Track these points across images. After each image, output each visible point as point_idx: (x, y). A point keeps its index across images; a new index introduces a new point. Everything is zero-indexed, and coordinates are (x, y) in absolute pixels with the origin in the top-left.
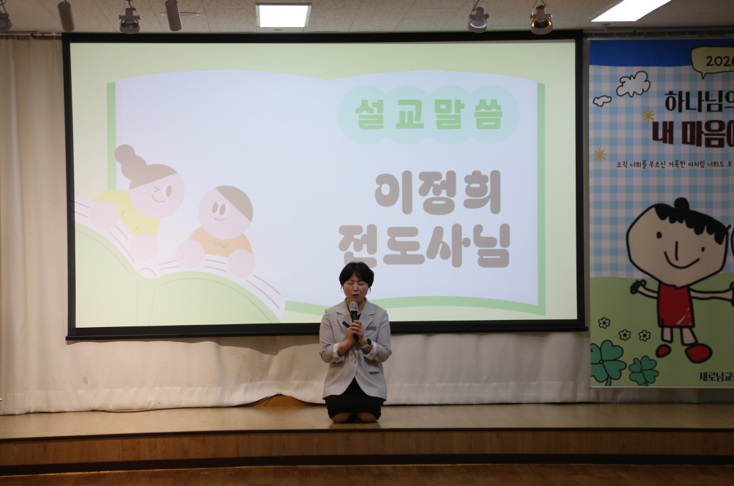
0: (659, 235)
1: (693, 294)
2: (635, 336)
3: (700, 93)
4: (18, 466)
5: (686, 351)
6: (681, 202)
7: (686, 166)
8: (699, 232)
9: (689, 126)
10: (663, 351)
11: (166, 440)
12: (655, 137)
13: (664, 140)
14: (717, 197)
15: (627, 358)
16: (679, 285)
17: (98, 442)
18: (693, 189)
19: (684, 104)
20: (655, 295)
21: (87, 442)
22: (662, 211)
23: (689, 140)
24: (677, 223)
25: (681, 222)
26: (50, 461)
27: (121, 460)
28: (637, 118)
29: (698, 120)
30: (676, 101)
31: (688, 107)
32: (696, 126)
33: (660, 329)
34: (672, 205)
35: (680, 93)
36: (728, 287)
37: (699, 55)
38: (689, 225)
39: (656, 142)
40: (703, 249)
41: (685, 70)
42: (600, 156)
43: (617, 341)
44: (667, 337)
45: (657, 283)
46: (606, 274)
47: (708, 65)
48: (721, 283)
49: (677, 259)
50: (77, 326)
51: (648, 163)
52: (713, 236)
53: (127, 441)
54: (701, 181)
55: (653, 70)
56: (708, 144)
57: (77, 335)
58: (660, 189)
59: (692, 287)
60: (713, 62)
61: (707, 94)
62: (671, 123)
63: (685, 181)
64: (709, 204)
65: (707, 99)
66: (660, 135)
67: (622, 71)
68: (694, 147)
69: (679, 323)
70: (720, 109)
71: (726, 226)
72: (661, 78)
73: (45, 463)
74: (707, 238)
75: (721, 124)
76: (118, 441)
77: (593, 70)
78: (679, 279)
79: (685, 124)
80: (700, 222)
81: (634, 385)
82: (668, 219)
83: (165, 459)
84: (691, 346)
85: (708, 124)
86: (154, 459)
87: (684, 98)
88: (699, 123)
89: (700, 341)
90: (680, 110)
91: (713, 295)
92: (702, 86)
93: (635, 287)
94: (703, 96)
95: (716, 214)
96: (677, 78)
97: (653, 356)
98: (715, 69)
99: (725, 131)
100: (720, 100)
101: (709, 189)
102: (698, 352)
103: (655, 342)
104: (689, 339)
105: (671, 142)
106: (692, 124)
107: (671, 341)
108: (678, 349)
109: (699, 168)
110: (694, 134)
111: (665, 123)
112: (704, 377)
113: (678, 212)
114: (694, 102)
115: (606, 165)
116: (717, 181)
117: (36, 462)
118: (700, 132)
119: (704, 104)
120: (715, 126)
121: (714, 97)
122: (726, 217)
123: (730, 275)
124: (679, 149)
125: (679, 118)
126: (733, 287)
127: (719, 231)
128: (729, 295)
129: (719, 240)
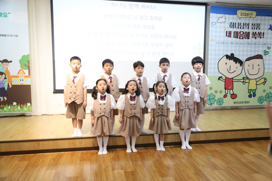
0: (226, 64)
1: (234, 80)
2: (218, 92)
3: (239, 23)
4: (28, 151)
5: (231, 96)
6: (232, 54)
7: (234, 44)
8: (236, 63)
9: (235, 33)
10: (225, 96)
11: (86, 140)
12: (227, 36)
13: (229, 36)
14: (241, 53)
15: (216, 98)
16: (230, 78)
17: (59, 141)
18: (235, 51)
19: (234, 26)
20: (224, 81)
21: (55, 141)
22: (227, 57)
23: (235, 37)
24: (231, 60)
25: (232, 60)
26: (41, 148)
27: (69, 148)
28: (222, 29)
29: (238, 31)
30: (232, 25)
31: (235, 27)
32: (237, 33)
33: (225, 90)
34: (230, 55)
35: (234, 23)
36: (242, 78)
37: (239, 12)
38: (234, 61)
39: (226, 37)
40: (237, 68)
41: (235, 16)
42: (212, 40)
43: (214, 94)
44: (227, 92)
45: (225, 77)
46: (212, 74)
47: (241, 15)
48: (240, 77)
49: (230, 70)
50: (57, 89)
51: (224, 43)
52: (240, 64)
53: (71, 141)
54: (237, 49)
55: (227, 16)
56: (240, 38)
57: (56, 92)
58: (227, 51)
59: (233, 78)
60: (242, 15)
61: (240, 23)
62: (231, 32)
63: (233, 48)
64: (239, 55)
65: (240, 25)
66: (228, 35)
67: (219, 15)
68: (236, 39)
69: (229, 88)
70: (243, 28)
71: (243, 61)
72: (229, 18)
73: (39, 149)
74: (238, 65)
75: (243, 32)
76: (67, 141)
77: (211, 14)
78: (230, 76)
79: (234, 32)
80: (237, 60)
81: (218, 106)
82: (228, 59)
83: (86, 147)
84: (232, 94)
85: (240, 32)
86: (81, 147)
87: (234, 24)
88: (238, 32)
89: (234, 93)
90: (233, 28)
91: (238, 81)
92: (239, 21)
93: (219, 79)
94: (239, 24)
95: (241, 58)
96: (233, 19)
97: (222, 97)
98: (242, 16)
99: (244, 35)
100: (243, 26)
101: (239, 51)
102: (234, 96)
103: (224, 94)
104: (231, 93)
105: (231, 37)
106: (236, 32)
107: (227, 93)
108: (229, 95)
109: (237, 45)
111: (229, 32)
112: (235, 103)
113: (231, 57)
114: (237, 26)
115: (214, 43)
116: (241, 49)
117: (35, 149)
118: (238, 35)
119: (239, 26)
120: (242, 33)
121: (242, 24)
122: (243, 59)
123: (243, 75)
124: (232, 39)
125: (233, 30)
126: (243, 78)
127: (241, 63)
128: (242, 81)
129: (241, 65)
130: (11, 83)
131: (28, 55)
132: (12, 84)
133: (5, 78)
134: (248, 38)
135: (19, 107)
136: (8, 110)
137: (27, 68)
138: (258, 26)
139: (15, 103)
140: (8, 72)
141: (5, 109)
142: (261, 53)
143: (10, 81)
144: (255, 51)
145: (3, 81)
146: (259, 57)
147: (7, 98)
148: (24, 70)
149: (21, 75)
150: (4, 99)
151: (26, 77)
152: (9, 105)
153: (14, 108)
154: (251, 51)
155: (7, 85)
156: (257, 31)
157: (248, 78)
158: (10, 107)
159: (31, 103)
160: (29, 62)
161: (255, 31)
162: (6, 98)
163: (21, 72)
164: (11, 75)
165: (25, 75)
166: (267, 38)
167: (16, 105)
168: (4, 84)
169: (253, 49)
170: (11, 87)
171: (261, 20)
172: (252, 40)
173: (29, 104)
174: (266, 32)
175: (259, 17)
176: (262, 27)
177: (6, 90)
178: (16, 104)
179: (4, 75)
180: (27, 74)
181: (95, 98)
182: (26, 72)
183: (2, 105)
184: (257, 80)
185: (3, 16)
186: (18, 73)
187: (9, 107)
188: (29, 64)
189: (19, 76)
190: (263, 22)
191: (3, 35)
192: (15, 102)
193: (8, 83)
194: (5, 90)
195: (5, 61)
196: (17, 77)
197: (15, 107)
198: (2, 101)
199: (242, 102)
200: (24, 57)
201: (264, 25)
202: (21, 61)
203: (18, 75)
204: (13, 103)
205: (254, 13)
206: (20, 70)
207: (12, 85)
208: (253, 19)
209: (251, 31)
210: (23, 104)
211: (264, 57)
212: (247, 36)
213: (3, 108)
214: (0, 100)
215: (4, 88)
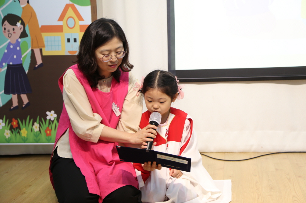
130: (41, 50)
132: (44, 54)
133: (24, 35)
136: (31, 137)
139: (51, 115)
140: (32, 14)
141: (24, 132)
143: (38, 43)
145: (18, 44)
147: (29, 98)
148: (77, 6)
149: (71, 23)
150: (20, 100)
151: (83, 29)
152: (35, 121)
153: (50, 130)
155: (30, 55)
158: (36, 125)
162: (25, 98)
163: (70, 12)
164: (42, 22)
165: (81, 23)
167: (55, 122)
168: (19, 54)
170: (39, 61)
177: (27, 72)
178: (55, 115)
179: (19, 24)
183: (16, 119)
186: (61, 18)
187: (34, 127)
189: (65, 28)
192: (53, 112)
193: (32, 51)
194: (24, 71)
196: (58, 29)
197: (53, 126)
198: (16, 107)
203: (60, 23)
204: (48, 113)
206: (67, 6)
207: (44, 58)
213: (19, 128)
214: (10, 102)
215: (20, 67)
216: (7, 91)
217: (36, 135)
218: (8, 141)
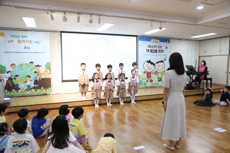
0: (147, 65)
1: (151, 73)
2: (144, 79)
6: (150, 60)
7: (150, 55)
10: (147, 81)
11: (89, 101)
17: (77, 102)
20: (147, 73)
22: (148, 62)
27: (81, 105)
28: (145, 48)
30: (149, 46)
32: (151, 50)
33: (147, 78)
37: (152, 40)
39: (147, 52)
40: (152, 67)
41: (150, 42)
42: (140, 54)
43: (142, 80)
48: (154, 72)
49: (149, 68)
50: (63, 80)
51: (146, 55)
55: (147, 42)
56: (153, 53)
57: (63, 81)
58: (147, 59)
63: (150, 58)
67: (143, 42)
68: (151, 53)
69: (149, 77)
70: (154, 48)
74: (153, 65)
76: (80, 102)
77: (139, 41)
78: (149, 71)
80: (152, 63)
81: (144, 86)
83: (88, 105)
86: (86, 105)
91: (153, 73)
92: (152, 44)
93: (144, 73)
95: (154, 62)
98: (153, 42)
101: (153, 59)
102: (151, 81)
104: (150, 79)
108: (149, 81)
109: (152, 56)
110: (151, 51)
111: (148, 49)
112: (152, 84)
113: (149, 62)
114: (151, 47)
120: (154, 50)
121: (154, 46)
122: (155, 62)
123: (155, 70)
124: (149, 53)
125: (150, 49)
126: (155, 72)
127: (154, 64)
128: (155, 73)
129: (154, 66)
131: (50, 62)
133: (38, 75)
134: (157, 53)
135: (45, 90)
136: (39, 92)
137: (49, 69)
138: (161, 47)
139: (42, 88)
140: (39, 72)
141: (37, 91)
142: (163, 60)
143: (40, 76)
144: (160, 59)
145: (37, 76)
146: (162, 61)
148: (47, 70)
149: (46, 73)
150: (37, 86)
151: (48, 74)
152: (39, 89)
154: (158, 59)
156: (161, 49)
157: (157, 72)
159: (51, 88)
160: (50, 66)
161: (159, 49)
162: (38, 85)
163: (46, 71)
166: (165, 52)
168: (37, 78)
169: (159, 58)
170: (40, 79)
171: (162, 44)
172: (158, 53)
173: (50, 88)
174: (164, 49)
175: (161, 43)
176: (162, 47)
179: (37, 73)
180: (49, 72)
181: (94, 82)
182: (49, 71)
183: (36, 89)
184: (162, 73)
185: (37, 43)
186: (44, 72)
188: (50, 67)
190: (163, 45)
191: (37, 53)
195: (38, 66)
196: (44, 74)
197: (43, 90)
199: (155, 84)
200: (47, 63)
201: (164, 46)
202: (46, 66)
205: (159, 41)
206: (45, 70)
208: (158, 43)
209: (158, 49)
210: (47, 88)
211: (164, 61)
212: (156, 51)
214: (35, 86)
215: (37, 80)
216: (34, 84)
217: (40, 92)
218: (34, 93)
